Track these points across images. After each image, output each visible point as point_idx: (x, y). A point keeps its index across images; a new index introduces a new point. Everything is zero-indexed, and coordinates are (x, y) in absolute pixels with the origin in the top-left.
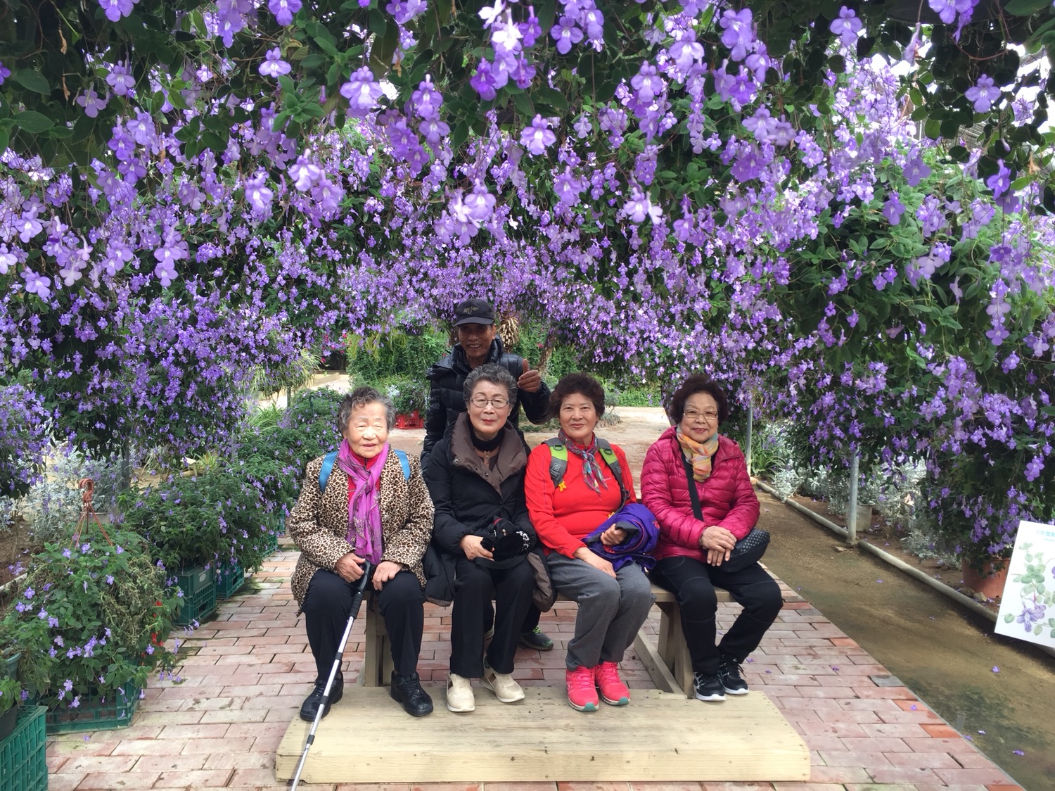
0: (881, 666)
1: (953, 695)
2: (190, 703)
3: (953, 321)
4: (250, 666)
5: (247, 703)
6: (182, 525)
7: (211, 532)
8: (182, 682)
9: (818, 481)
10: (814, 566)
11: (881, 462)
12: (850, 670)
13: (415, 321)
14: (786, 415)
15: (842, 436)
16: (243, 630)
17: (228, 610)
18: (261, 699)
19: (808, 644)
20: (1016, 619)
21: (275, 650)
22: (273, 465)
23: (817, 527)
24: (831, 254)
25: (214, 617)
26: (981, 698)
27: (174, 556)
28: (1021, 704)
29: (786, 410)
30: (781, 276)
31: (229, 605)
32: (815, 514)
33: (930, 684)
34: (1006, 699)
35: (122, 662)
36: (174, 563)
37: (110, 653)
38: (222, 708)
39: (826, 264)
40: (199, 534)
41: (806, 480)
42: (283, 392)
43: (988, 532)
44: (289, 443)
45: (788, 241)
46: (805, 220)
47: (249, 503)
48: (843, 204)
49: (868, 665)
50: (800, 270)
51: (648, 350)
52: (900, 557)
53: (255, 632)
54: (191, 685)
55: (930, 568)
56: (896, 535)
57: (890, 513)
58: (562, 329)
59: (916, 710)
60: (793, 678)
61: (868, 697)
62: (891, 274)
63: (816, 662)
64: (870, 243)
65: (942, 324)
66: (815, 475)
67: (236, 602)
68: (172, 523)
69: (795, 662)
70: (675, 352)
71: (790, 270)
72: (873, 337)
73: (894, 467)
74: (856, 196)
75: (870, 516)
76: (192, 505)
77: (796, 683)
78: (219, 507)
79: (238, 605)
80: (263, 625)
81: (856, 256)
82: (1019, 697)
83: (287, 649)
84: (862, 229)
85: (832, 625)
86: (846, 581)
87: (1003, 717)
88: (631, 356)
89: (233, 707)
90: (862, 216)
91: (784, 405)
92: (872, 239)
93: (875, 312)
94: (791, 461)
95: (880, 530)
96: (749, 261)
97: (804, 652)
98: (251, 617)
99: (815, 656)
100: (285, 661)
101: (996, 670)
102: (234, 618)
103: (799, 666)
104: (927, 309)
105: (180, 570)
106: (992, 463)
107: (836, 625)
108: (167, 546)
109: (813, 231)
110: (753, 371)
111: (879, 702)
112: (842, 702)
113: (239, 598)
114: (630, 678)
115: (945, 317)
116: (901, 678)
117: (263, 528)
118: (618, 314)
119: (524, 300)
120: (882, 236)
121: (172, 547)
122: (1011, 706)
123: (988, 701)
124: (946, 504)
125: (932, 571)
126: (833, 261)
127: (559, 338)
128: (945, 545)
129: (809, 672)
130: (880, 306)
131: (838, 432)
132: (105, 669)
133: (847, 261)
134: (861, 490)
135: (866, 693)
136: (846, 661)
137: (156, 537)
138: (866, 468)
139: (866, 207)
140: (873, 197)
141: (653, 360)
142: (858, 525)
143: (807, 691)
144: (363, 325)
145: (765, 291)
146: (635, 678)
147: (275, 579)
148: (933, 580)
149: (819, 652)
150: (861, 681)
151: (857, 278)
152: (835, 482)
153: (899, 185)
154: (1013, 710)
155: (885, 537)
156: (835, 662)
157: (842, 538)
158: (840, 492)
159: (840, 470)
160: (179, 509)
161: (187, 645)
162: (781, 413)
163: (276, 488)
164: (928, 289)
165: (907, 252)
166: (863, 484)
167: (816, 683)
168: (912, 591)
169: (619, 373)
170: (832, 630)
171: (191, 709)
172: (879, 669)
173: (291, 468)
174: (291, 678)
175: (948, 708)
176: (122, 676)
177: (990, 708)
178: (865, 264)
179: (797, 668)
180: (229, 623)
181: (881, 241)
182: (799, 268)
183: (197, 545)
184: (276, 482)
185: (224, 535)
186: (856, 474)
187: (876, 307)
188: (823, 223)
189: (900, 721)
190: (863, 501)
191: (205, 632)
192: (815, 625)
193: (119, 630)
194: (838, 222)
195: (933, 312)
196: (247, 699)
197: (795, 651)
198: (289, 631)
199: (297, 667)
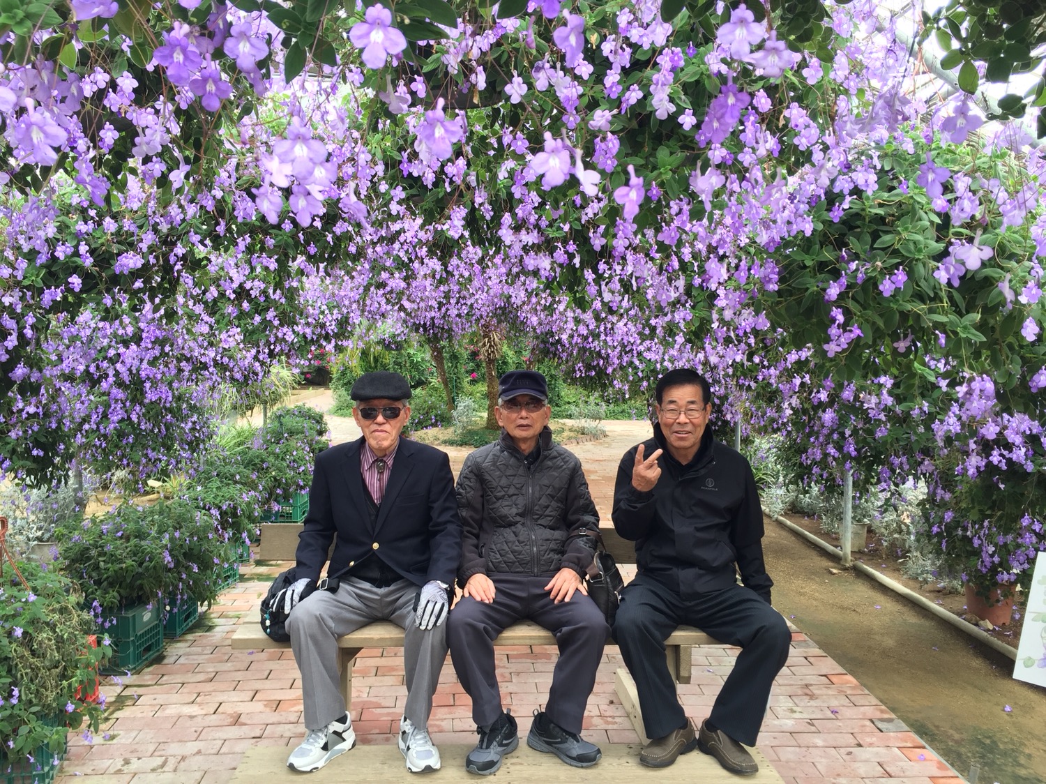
0: (883, 707)
1: (963, 740)
2: (119, 763)
3: (974, 331)
4: (192, 717)
5: (182, 763)
6: (121, 561)
7: (155, 567)
8: (113, 737)
9: (810, 498)
10: (807, 590)
11: (879, 482)
12: (848, 712)
13: (394, 336)
14: (775, 431)
15: (836, 455)
16: (190, 675)
17: (177, 651)
18: (197, 757)
19: (804, 682)
20: (1037, 662)
21: (221, 697)
22: (233, 490)
23: (809, 547)
24: (828, 255)
25: (159, 659)
26: (994, 742)
27: (113, 596)
28: (1038, 749)
29: (775, 426)
30: (770, 281)
31: (179, 645)
32: (806, 533)
33: (937, 727)
34: (1022, 744)
35: (35, 724)
36: (112, 603)
37: (22, 713)
38: (153, 770)
39: (822, 266)
40: (140, 570)
41: (797, 497)
42: (258, 410)
43: (996, 559)
44: (255, 465)
45: (777, 239)
46: (797, 214)
47: (201, 534)
48: (841, 196)
49: (870, 706)
50: (791, 273)
51: (631, 363)
52: (898, 579)
53: (202, 677)
54: (123, 741)
55: (930, 592)
56: (894, 556)
57: (886, 533)
58: (544, 342)
59: (925, 760)
60: (789, 724)
61: (871, 745)
62: (900, 277)
63: (813, 703)
64: (874, 241)
65: (963, 335)
66: (807, 492)
67: (186, 641)
68: (112, 558)
69: (791, 704)
70: (658, 366)
71: (779, 273)
72: (875, 351)
73: (893, 487)
74: (856, 187)
75: (865, 534)
76: (136, 537)
77: (792, 730)
78: (166, 540)
79: (188, 644)
80: (211, 668)
81: (856, 257)
82: (1035, 741)
83: (234, 696)
84: (864, 225)
85: (829, 658)
86: (842, 608)
87: (1020, 765)
88: (614, 370)
89: (165, 769)
90: (863, 210)
91: (773, 420)
92: (875, 236)
93: (881, 324)
94: (781, 479)
95: (876, 550)
96: (733, 265)
97: (800, 692)
98: (200, 659)
99: (812, 697)
100: (230, 711)
101: (1008, 709)
102: (182, 660)
103: (795, 709)
104: (943, 319)
105: (120, 609)
106: (1002, 486)
107: (833, 658)
108: (105, 583)
109: (807, 226)
110: (741, 387)
111: (883, 750)
112: (843, 751)
113: (190, 637)
114: (610, 727)
115: (965, 328)
116: (904, 721)
117: (216, 561)
118: (598, 327)
119: (503, 313)
120: (887, 232)
121: (111, 585)
122: (1027, 751)
123: (1002, 747)
124: (951, 528)
125: (932, 595)
126: (831, 262)
127: (541, 352)
128: (949, 570)
129: (805, 716)
130: (886, 314)
131: (832, 451)
132: (15, 731)
133: (848, 263)
134: (855, 508)
135: (868, 740)
136: (846, 702)
137: (94, 574)
138: (862, 487)
139: (868, 198)
140: (876, 186)
141: (636, 373)
142: (853, 545)
143: (805, 738)
144: (333, 341)
145: (751, 298)
146: (615, 727)
147: (232, 614)
148: (934, 606)
149: (815, 692)
150: (864, 726)
151: (859, 282)
152: (827, 500)
153: (905, 172)
154: (1029, 756)
155: (881, 558)
156: (834, 703)
157: (835, 558)
158: (833, 510)
159: (832, 488)
160: (119, 542)
161: (127, 692)
162: (770, 430)
163: (234, 515)
164: (943, 294)
165: (920, 251)
166: (857, 502)
167: (813, 729)
168: (912, 619)
169: (604, 387)
170: (829, 665)
171: (119, 772)
172: (882, 711)
173: (252, 493)
174: (234, 732)
175: (959, 755)
176: (34, 739)
177: (1005, 754)
178: (868, 265)
179: (793, 711)
180: (175, 667)
181: (886, 239)
182: (789, 272)
183: (139, 582)
184: (235, 508)
185: (170, 570)
186: (850, 492)
187: (881, 315)
188: (817, 218)
189: (907, 773)
190: (857, 520)
191: (148, 677)
192: (811, 660)
193: (33, 687)
194: (836, 215)
195: (951, 322)
196: (183, 758)
197: (790, 690)
198: (239, 676)
199: (242, 719)
